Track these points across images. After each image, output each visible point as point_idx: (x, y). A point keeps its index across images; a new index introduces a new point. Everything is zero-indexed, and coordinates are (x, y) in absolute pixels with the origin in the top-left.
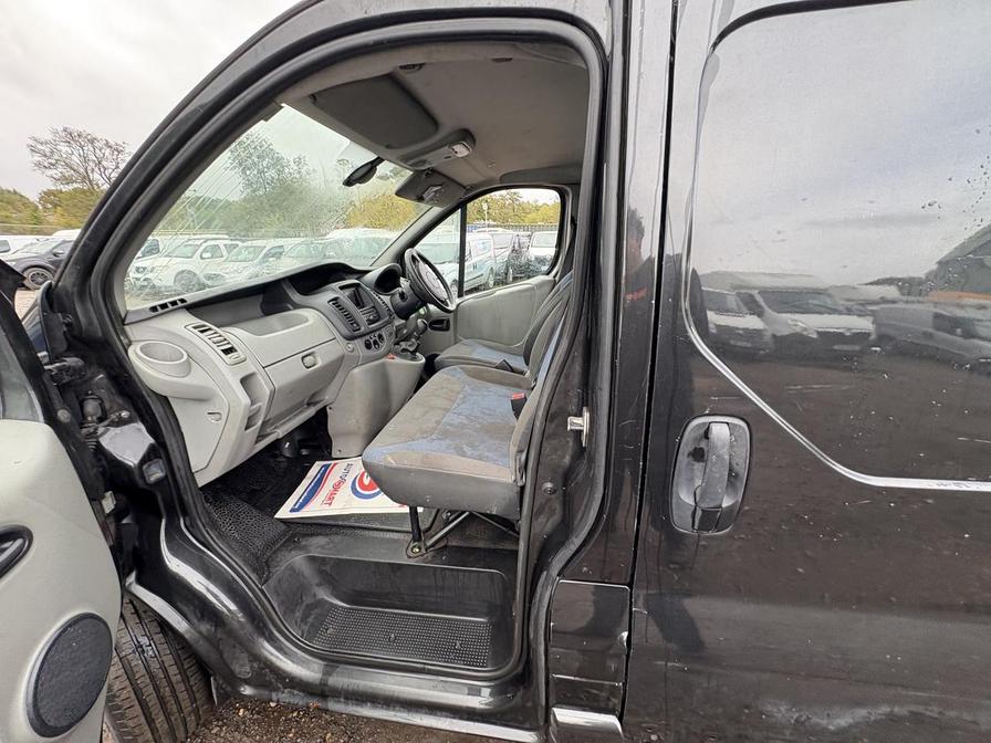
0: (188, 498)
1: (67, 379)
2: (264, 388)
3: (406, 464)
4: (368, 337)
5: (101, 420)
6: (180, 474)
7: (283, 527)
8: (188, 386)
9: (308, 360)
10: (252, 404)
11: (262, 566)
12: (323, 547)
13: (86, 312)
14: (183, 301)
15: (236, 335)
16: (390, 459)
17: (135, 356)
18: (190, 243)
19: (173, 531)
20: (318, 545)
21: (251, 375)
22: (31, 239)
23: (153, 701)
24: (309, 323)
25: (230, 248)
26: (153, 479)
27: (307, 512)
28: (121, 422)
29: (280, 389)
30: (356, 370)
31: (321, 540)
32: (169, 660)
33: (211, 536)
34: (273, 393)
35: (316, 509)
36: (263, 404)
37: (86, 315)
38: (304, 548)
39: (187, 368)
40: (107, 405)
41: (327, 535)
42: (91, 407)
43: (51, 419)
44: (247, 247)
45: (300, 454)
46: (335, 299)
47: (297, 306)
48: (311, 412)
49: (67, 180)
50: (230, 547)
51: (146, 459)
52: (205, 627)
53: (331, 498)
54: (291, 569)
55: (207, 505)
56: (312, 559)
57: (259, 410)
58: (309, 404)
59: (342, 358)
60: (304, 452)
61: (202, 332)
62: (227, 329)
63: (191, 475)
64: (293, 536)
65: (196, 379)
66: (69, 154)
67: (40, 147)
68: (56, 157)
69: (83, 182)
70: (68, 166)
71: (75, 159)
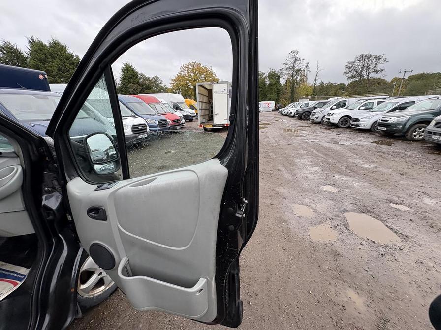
49: (353, 77)
66: (358, 65)
67: (349, 65)
68: (353, 68)
69: (358, 76)
70: (356, 71)
71: (360, 67)
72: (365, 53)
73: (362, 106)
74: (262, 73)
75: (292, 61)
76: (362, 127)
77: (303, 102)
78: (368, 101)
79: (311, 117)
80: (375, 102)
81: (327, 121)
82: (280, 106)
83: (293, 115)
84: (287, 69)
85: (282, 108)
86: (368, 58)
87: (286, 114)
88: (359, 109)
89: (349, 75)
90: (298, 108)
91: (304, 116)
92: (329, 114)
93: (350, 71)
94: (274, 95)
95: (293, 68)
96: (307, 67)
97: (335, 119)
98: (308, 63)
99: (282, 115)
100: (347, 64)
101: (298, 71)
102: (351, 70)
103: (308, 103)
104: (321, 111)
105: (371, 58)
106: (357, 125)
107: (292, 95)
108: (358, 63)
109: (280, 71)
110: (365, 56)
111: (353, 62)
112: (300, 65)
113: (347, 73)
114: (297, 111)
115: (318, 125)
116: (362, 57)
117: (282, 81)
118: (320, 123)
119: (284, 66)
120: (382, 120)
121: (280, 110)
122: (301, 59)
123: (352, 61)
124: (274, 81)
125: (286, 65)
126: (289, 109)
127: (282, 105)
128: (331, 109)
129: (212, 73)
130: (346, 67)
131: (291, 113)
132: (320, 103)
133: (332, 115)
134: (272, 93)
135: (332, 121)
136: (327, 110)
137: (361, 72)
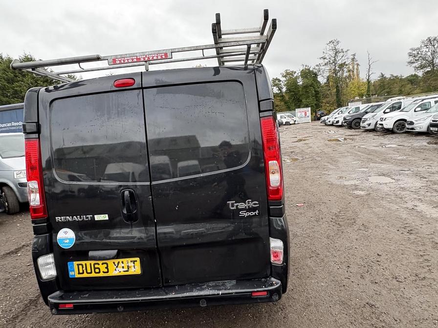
49: (422, 67)
66: (427, 52)
67: (414, 52)
68: (419, 56)
69: (429, 66)
70: (424, 59)
71: (429, 54)
73: (418, 107)
74: (293, 72)
75: (332, 53)
76: (418, 130)
77: (352, 106)
78: (424, 101)
79: (362, 124)
80: (432, 101)
81: (381, 126)
82: (322, 113)
83: (340, 124)
84: (326, 64)
85: (325, 116)
87: (331, 123)
88: (415, 111)
89: (416, 65)
90: (346, 114)
91: (353, 124)
92: (382, 119)
93: (416, 60)
94: (311, 100)
95: (335, 62)
96: (353, 59)
97: (389, 124)
98: (354, 55)
99: (326, 125)
100: (410, 51)
101: (342, 66)
102: (417, 58)
103: (359, 107)
104: (373, 116)
106: (413, 129)
107: (337, 97)
108: (425, 49)
109: (316, 68)
110: (434, 40)
111: (418, 49)
112: (343, 59)
113: (412, 63)
114: (345, 119)
115: (371, 133)
116: (430, 40)
117: (322, 80)
118: (373, 130)
119: (322, 61)
120: (433, 121)
121: (323, 118)
122: (344, 50)
123: (416, 47)
124: (309, 81)
125: (324, 59)
126: (334, 117)
127: (325, 112)
128: (385, 113)
130: (410, 55)
131: (338, 122)
132: (372, 106)
133: (385, 120)
134: (308, 97)
135: (385, 127)
136: (379, 113)
137: (433, 60)
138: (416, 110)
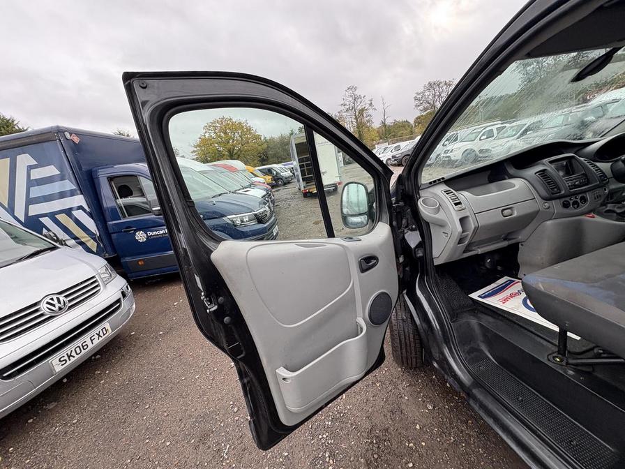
0: (429, 268)
1: (398, 210)
2: (472, 225)
3: (552, 292)
4: (568, 199)
5: (406, 227)
6: (428, 257)
7: (471, 302)
8: (437, 219)
9: (506, 212)
10: (463, 232)
11: (454, 315)
12: (489, 323)
13: (408, 185)
14: (443, 178)
15: (465, 196)
16: (540, 285)
17: (420, 203)
18: (475, 131)
19: (421, 279)
20: (487, 321)
21: (466, 217)
22: (407, 142)
23: (403, 342)
24: (515, 188)
25: (499, 130)
26: (418, 255)
27: (488, 301)
28: (412, 230)
29: (481, 227)
30: (549, 222)
31: (491, 319)
32: (411, 331)
33: (435, 289)
34: (476, 229)
35: (494, 301)
36: (470, 233)
37: (408, 186)
38: (479, 318)
39: (438, 210)
40: (409, 222)
41: (495, 318)
42: (404, 221)
43: (391, 225)
44: (512, 127)
45: (496, 269)
46: (544, 171)
47: (511, 177)
48: (505, 244)
49: (425, 109)
50: (441, 297)
51: (418, 246)
52: (425, 326)
53: (506, 300)
54: (469, 324)
55: (436, 275)
56: (481, 326)
57: (466, 237)
58: (505, 239)
59: (538, 212)
60: (499, 268)
61: (447, 194)
62: (462, 192)
63: (432, 259)
64: (475, 309)
65: (441, 216)
67: (418, 96)
68: (423, 99)
69: (431, 108)
70: (427, 102)
71: (430, 97)
72: (432, 80)
73: (483, 135)
75: (351, 99)
78: (488, 129)
80: (495, 128)
84: (346, 111)
86: (439, 85)
89: (421, 107)
93: (421, 103)
95: (354, 107)
96: (371, 104)
97: (457, 156)
98: (371, 100)
100: (415, 95)
101: (361, 111)
102: (421, 101)
105: (441, 85)
108: (427, 93)
110: (434, 84)
111: (422, 93)
112: (362, 104)
113: (418, 106)
114: (392, 157)
116: (431, 85)
119: (343, 108)
122: (362, 96)
123: (419, 91)
125: (345, 105)
129: (249, 130)
130: (416, 99)
133: (451, 152)
135: (453, 158)
137: (434, 102)
138: (482, 138)
